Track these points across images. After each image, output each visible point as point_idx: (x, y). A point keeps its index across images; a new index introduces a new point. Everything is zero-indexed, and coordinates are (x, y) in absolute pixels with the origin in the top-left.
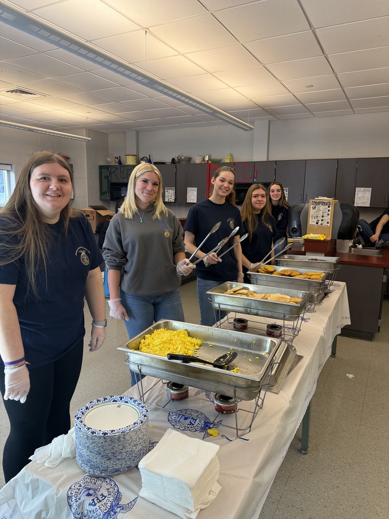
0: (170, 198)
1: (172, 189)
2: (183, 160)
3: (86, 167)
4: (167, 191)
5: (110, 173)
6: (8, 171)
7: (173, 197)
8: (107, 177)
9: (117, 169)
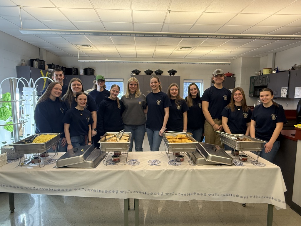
0: (284, 94)
1: (285, 89)
2: (296, 67)
3: (240, 78)
4: (282, 90)
5: (255, 81)
6: (202, 83)
7: (286, 94)
8: (253, 83)
9: (258, 77)
